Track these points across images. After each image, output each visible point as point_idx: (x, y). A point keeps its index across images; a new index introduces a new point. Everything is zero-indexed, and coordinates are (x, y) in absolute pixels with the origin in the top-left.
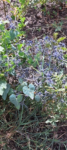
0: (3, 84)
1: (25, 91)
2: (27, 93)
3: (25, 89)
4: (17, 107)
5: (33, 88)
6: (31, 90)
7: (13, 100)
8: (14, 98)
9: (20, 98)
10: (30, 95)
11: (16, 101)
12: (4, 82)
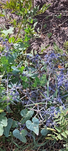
0: (3, 120)
1: (29, 126)
2: (31, 128)
3: (28, 123)
4: (23, 141)
5: (37, 122)
6: (36, 125)
7: (18, 135)
8: (17, 133)
9: (24, 132)
10: (34, 129)
11: (20, 136)
12: (4, 119)
